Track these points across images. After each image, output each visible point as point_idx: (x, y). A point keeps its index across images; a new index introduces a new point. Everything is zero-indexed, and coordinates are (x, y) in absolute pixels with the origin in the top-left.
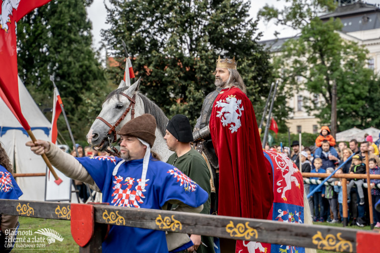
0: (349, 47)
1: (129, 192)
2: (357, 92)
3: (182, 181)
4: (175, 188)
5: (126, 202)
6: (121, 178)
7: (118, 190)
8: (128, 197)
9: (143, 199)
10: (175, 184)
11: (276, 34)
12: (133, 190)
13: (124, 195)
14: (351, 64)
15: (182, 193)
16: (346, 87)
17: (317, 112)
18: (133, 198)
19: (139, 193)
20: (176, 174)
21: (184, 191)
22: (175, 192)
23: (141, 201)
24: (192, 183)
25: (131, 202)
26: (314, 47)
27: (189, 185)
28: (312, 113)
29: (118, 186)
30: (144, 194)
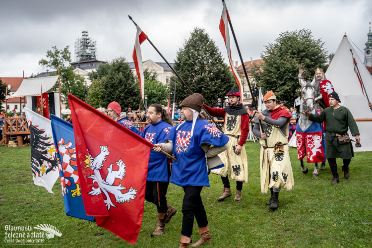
0: (77, 77)
1: (183, 139)
2: (80, 94)
3: (212, 131)
4: (207, 136)
5: (181, 144)
6: (180, 131)
7: (178, 138)
8: (182, 142)
9: (190, 143)
10: (207, 134)
11: (47, 70)
12: (185, 138)
13: (181, 141)
14: (78, 83)
15: (211, 138)
16: (76, 92)
17: (65, 102)
18: (184, 142)
19: (188, 139)
20: (208, 128)
21: (212, 137)
22: (207, 138)
23: (189, 143)
24: (219, 133)
25: (183, 144)
26: (63, 76)
27: (216, 134)
28: (64, 102)
29: (179, 136)
30: (190, 140)
